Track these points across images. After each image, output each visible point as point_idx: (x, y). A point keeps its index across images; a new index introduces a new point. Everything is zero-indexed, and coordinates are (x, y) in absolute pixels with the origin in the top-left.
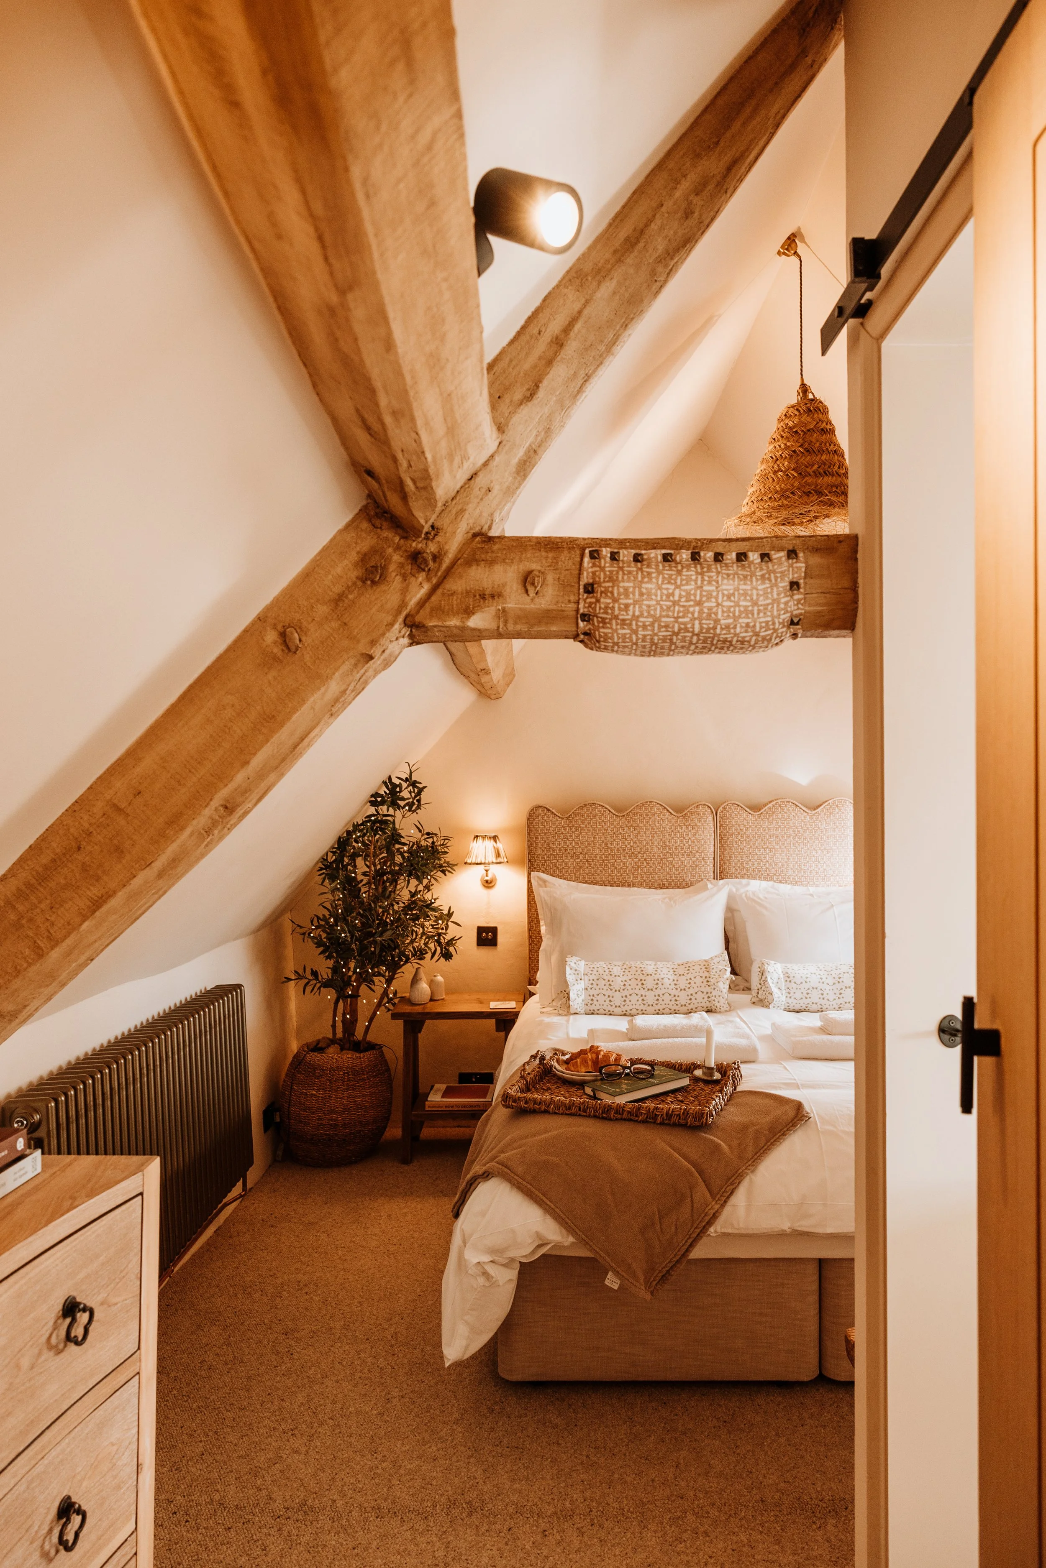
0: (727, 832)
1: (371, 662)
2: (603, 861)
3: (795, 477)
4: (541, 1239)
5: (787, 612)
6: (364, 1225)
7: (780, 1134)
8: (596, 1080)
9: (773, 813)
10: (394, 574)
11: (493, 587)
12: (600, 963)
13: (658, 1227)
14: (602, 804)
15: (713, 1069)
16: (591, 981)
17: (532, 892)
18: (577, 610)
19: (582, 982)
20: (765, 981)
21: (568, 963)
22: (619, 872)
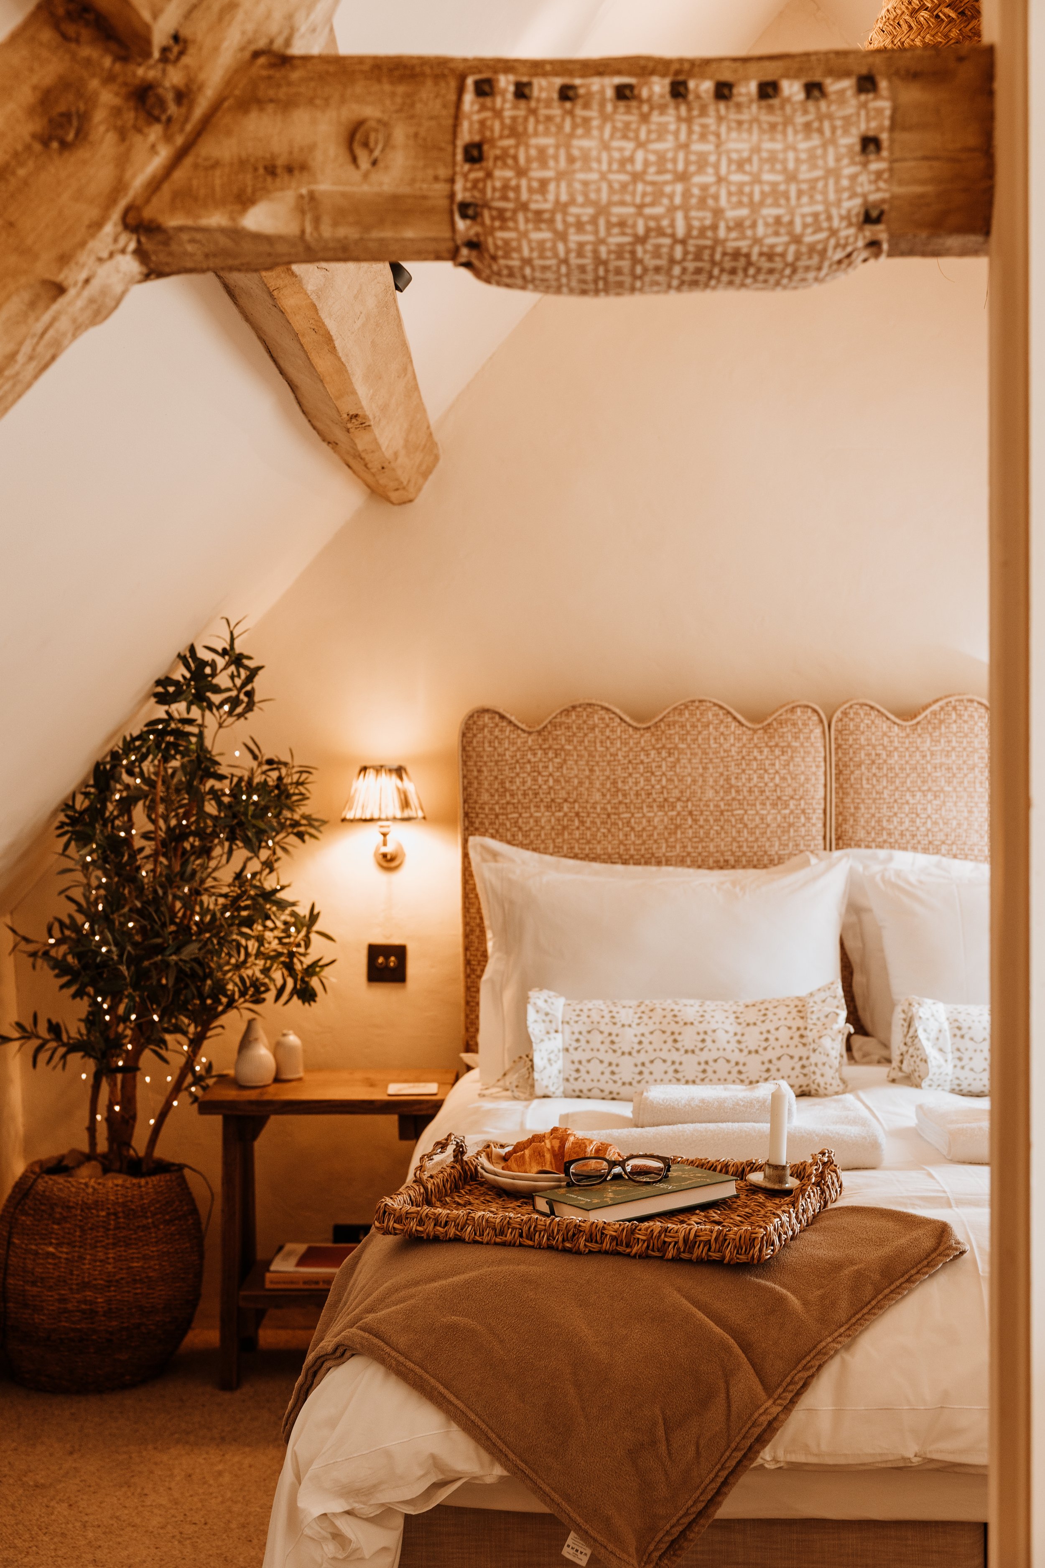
0: (851, 759)
1: (62, 301)
2: (609, 815)
3: (951, 20)
4: (442, 1471)
5: (853, 195)
6: (139, 1490)
7: (902, 1280)
8: (559, 1187)
9: (941, 722)
10: (102, 128)
11: (291, 153)
12: (595, 1002)
13: (663, 1448)
14: (606, 705)
15: (784, 1168)
16: (577, 1036)
17: (471, 875)
18: (452, 196)
19: (559, 1036)
20: (915, 1037)
21: (532, 1000)
22: (639, 836)
